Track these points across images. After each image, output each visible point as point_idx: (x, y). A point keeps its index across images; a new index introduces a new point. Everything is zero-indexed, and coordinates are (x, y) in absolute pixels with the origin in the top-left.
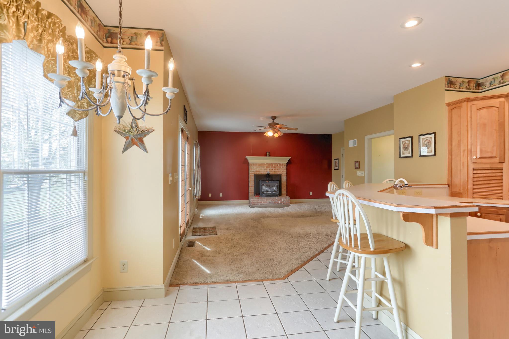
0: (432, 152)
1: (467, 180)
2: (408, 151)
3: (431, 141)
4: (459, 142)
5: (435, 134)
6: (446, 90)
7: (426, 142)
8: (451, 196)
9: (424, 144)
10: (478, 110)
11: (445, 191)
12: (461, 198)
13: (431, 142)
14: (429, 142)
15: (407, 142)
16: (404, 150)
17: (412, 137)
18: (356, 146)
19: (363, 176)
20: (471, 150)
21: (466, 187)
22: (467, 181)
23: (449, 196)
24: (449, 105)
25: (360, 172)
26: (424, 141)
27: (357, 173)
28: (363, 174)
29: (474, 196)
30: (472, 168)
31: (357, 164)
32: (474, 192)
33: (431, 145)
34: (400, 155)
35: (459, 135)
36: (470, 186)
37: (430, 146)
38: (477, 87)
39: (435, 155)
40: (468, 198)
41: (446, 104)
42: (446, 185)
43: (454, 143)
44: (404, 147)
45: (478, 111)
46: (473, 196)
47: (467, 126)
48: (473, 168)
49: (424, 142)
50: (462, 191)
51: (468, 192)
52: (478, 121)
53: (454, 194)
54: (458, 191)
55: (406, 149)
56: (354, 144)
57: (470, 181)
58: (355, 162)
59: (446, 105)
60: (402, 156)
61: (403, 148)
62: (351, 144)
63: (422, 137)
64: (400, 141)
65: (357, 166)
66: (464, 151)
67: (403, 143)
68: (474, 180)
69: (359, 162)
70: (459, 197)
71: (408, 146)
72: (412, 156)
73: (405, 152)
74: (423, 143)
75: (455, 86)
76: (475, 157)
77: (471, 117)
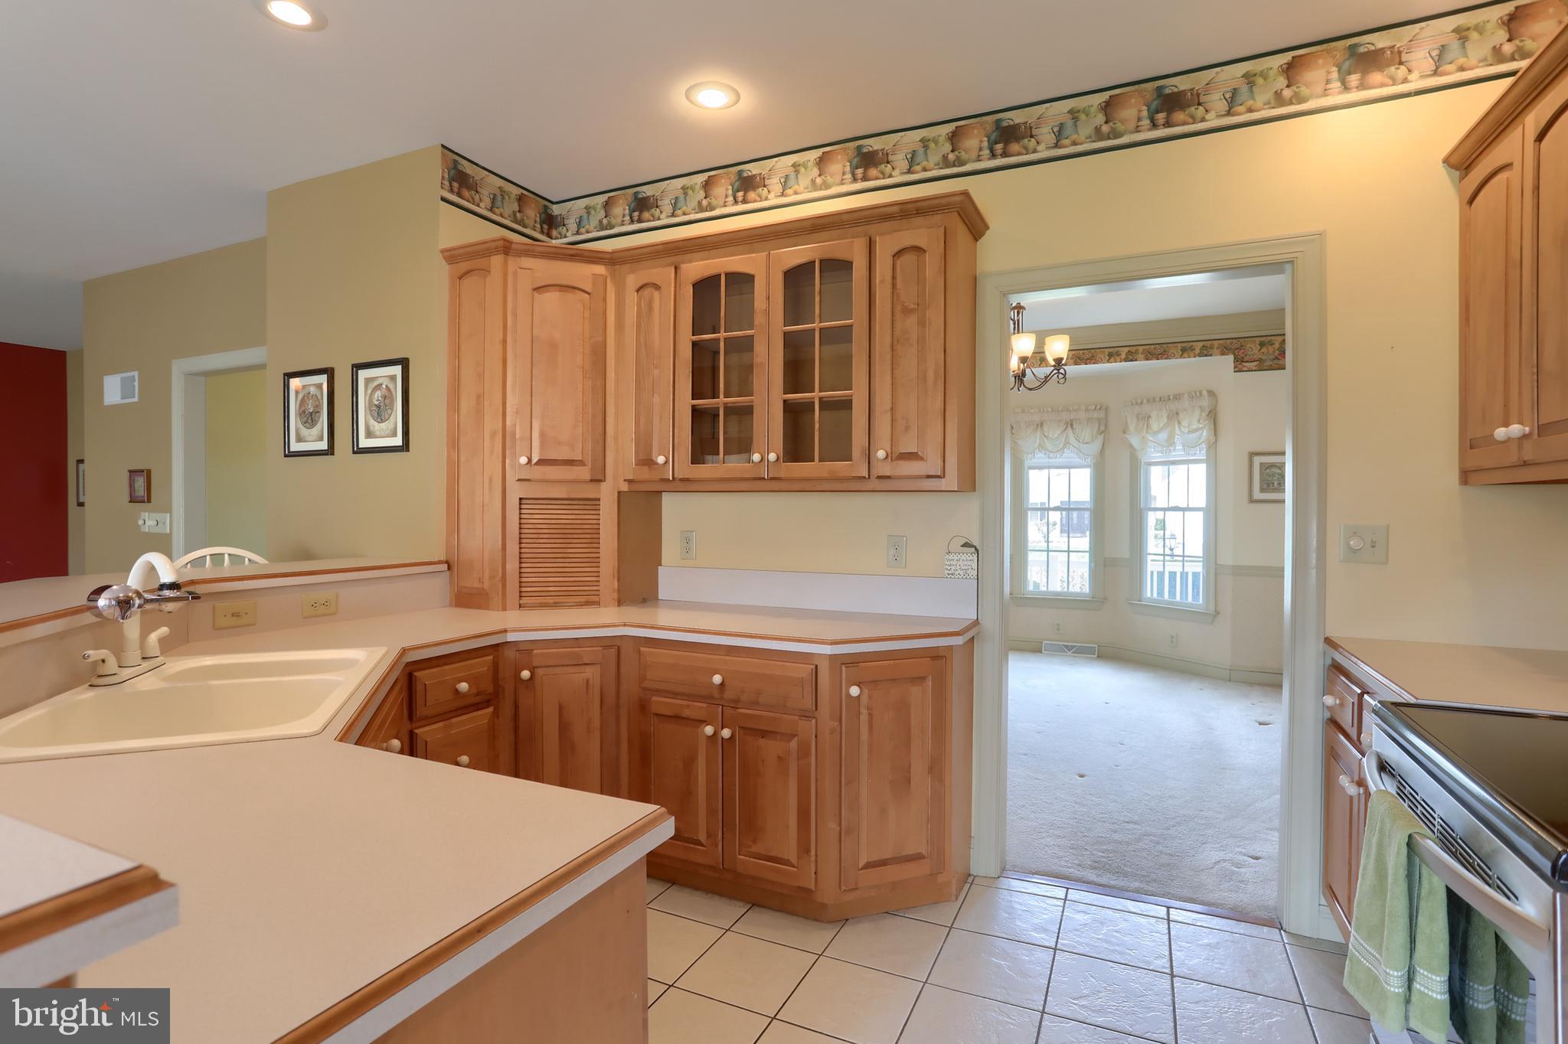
0: (394, 434)
1: (500, 543)
2: (315, 431)
3: (394, 394)
4: (480, 398)
5: (404, 363)
6: (443, 199)
7: (378, 394)
8: (456, 606)
9: (372, 402)
10: (536, 289)
11: (438, 586)
12: (485, 609)
13: (392, 395)
14: (385, 397)
15: (312, 390)
16: (304, 423)
17: (329, 372)
18: (136, 399)
19: (167, 534)
20: (514, 434)
21: (500, 569)
22: (500, 547)
23: (451, 606)
24: (452, 256)
25: (153, 515)
26: (369, 391)
27: (141, 522)
28: (164, 523)
29: (524, 601)
30: (518, 500)
31: (140, 482)
32: (523, 585)
33: (392, 409)
34: (286, 443)
35: (481, 376)
36: (512, 566)
37: (389, 411)
38: (545, 226)
39: (406, 447)
40: (504, 609)
41: (442, 251)
42: (440, 562)
43: (467, 403)
44: (302, 413)
45: (536, 294)
46: (521, 602)
47: (504, 341)
48: (521, 499)
49: (371, 394)
50: (486, 585)
51: (504, 586)
52: (536, 332)
53: (466, 599)
54: (476, 585)
55: (310, 421)
56: (126, 391)
57: (513, 547)
58: (130, 471)
59: (444, 258)
60: (295, 447)
61: (300, 415)
62: (113, 390)
63: (363, 374)
64: (286, 386)
65: (141, 491)
66: (493, 435)
67: (300, 396)
68: (523, 541)
69: (149, 472)
70: (480, 607)
71: (317, 406)
72: (330, 451)
73: (304, 432)
74: (368, 397)
75: (477, 197)
76: (523, 460)
77: (515, 315)
